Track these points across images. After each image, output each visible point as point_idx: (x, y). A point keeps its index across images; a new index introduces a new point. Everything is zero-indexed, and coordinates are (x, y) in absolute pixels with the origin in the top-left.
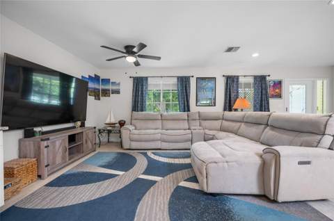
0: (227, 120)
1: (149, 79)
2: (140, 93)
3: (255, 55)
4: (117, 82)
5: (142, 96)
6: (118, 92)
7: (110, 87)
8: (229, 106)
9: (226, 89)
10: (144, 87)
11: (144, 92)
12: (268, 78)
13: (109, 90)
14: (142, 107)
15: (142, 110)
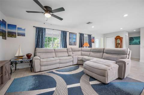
0: (83, 51)
1: (46, 29)
2: (40, 37)
3: (93, 27)
4: (23, 28)
5: (42, 39)
6: (23, 35)
7: (16, 31)
8: (81, 45)
9: (80, 38)
10: (43, 34)
11: (43, 37)
12: (91, 36)
13: (15, 33)
14: (42, 45)
15: (42, 47)
